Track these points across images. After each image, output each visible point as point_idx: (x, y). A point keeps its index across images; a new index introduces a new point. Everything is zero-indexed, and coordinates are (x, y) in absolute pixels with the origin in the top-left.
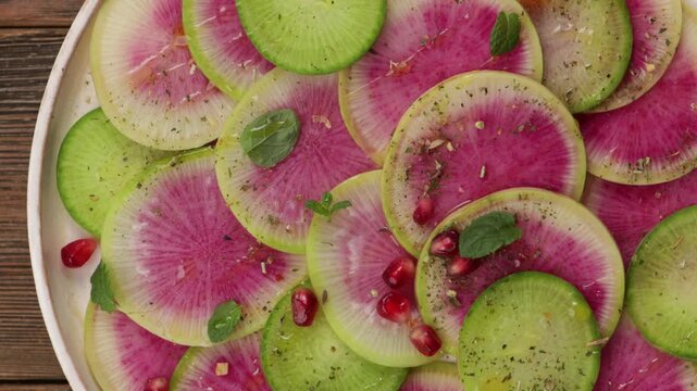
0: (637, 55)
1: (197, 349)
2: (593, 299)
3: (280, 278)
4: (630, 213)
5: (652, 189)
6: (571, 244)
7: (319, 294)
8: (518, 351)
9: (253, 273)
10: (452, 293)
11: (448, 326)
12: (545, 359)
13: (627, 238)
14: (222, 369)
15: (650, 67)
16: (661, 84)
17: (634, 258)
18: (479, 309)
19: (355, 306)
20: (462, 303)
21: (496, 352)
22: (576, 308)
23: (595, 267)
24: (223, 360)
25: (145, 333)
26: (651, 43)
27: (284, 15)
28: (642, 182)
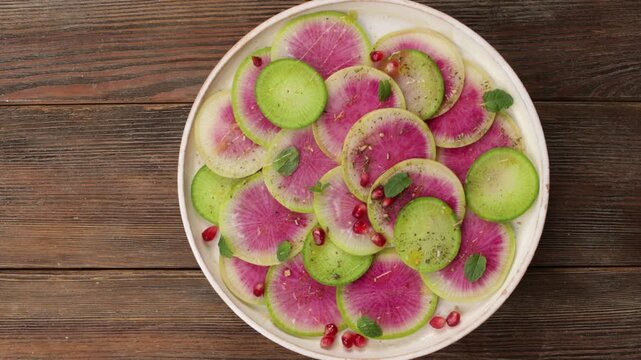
0: (447, 87)
1: (275, 266)
2: (451, 204)
3: (305, 226)
4: (460, 160)
5: (467, 147)
6: (436, 181)
7: (325, 229)
8: (422, 235)
9: (292, 226)
10: (386, 215)
11: (387, 231)
12: (434, 236)
13: (461, 173)
14: (288, 273)
15: (454, 91)
16: (461, 98)
17: (466, 181)
18: (400, 220)
19: (342, 231)
20: (391, 218)
21: (413, 238)
22: (445, 209)
23: (449, 189)
24: (287, 269)
25: (249, 264)
26: (452, 80)
27: (281, 104)
28: (462, 145)
